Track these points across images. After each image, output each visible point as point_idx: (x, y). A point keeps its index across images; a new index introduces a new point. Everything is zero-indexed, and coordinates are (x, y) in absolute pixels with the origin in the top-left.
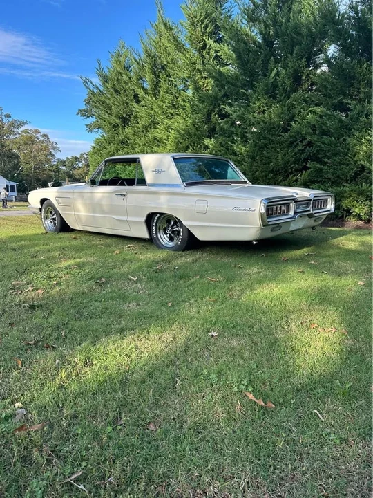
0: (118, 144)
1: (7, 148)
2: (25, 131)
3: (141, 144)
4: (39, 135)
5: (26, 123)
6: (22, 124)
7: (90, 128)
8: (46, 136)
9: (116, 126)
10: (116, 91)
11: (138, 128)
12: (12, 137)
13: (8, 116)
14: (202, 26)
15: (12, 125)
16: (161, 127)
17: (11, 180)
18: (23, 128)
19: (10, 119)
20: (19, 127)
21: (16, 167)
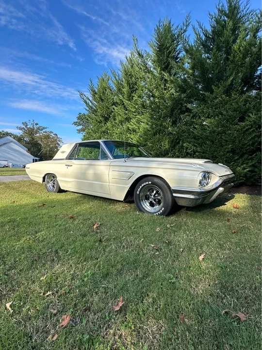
0: (101, 133)
1: (35, 140)
2: (45, 132)
3: (118, 133)
4: (52, 134)
5: (46, 128)
6: (44, 128)
7: (79, 131)
8: (56, 135)
9: (100, 122)
10: (102, 100)
11: (116, 123)
12: (38, 135)
13: (37, 124)
14: (168, 51)
15: (38, 128)
16: (134, 121)
17: (36, 157)
18: (44, 130)
19: (38, 126)
20: (42, 130)
21: (39, 150)
